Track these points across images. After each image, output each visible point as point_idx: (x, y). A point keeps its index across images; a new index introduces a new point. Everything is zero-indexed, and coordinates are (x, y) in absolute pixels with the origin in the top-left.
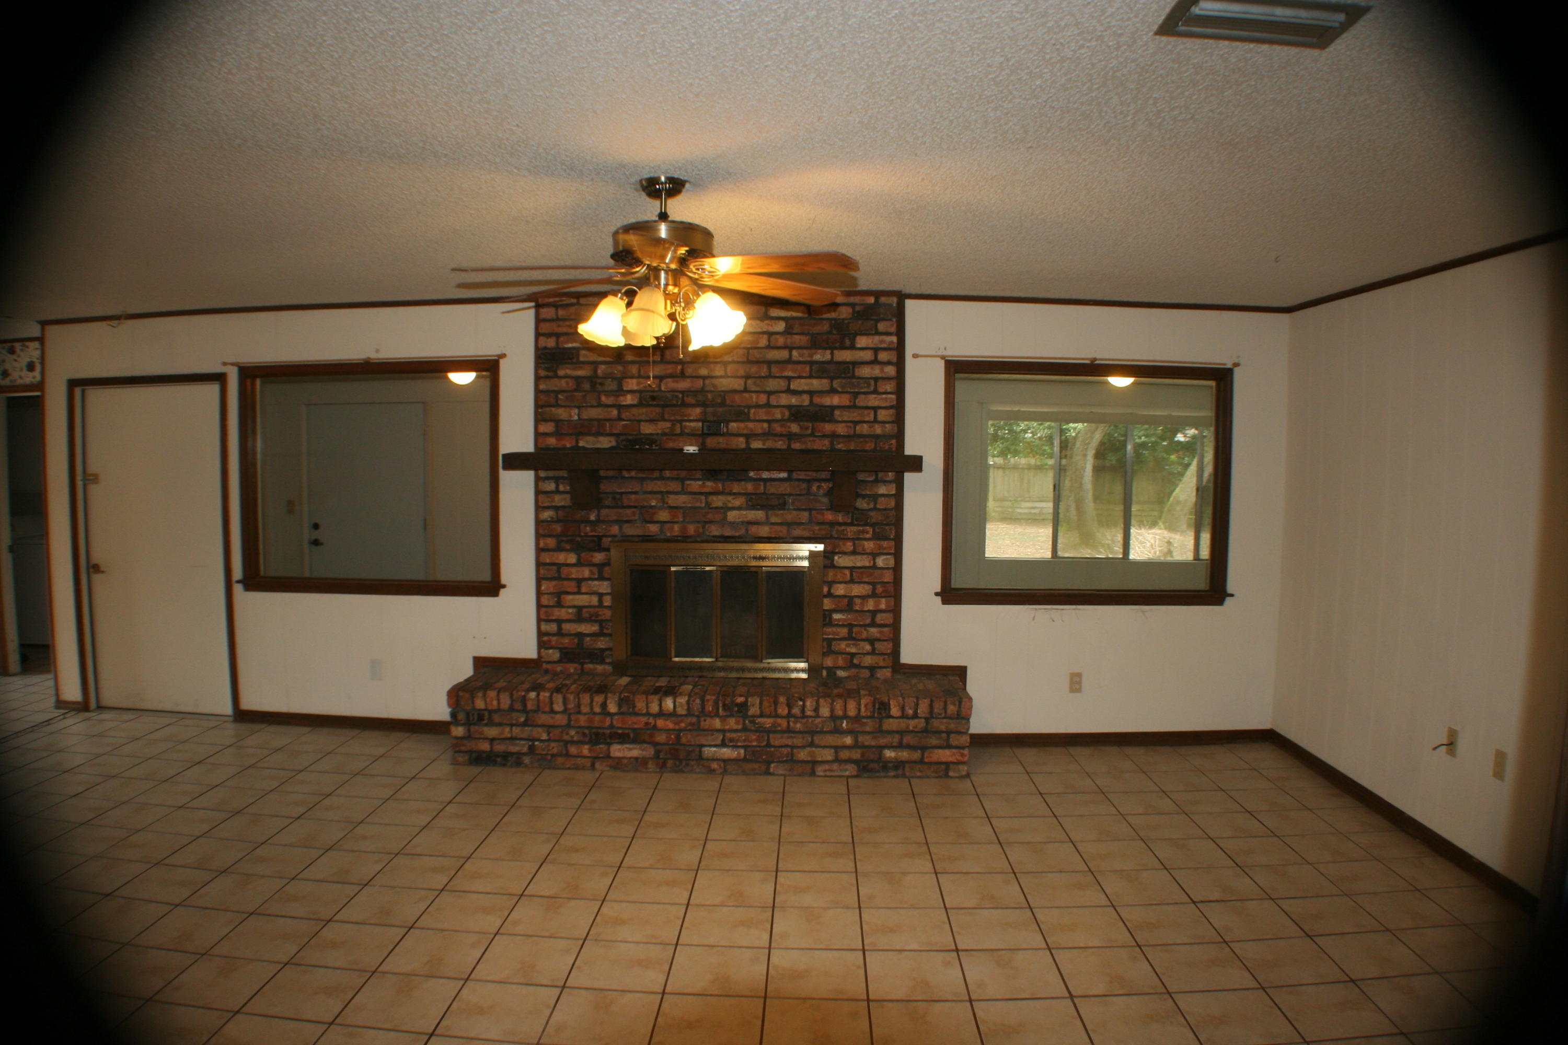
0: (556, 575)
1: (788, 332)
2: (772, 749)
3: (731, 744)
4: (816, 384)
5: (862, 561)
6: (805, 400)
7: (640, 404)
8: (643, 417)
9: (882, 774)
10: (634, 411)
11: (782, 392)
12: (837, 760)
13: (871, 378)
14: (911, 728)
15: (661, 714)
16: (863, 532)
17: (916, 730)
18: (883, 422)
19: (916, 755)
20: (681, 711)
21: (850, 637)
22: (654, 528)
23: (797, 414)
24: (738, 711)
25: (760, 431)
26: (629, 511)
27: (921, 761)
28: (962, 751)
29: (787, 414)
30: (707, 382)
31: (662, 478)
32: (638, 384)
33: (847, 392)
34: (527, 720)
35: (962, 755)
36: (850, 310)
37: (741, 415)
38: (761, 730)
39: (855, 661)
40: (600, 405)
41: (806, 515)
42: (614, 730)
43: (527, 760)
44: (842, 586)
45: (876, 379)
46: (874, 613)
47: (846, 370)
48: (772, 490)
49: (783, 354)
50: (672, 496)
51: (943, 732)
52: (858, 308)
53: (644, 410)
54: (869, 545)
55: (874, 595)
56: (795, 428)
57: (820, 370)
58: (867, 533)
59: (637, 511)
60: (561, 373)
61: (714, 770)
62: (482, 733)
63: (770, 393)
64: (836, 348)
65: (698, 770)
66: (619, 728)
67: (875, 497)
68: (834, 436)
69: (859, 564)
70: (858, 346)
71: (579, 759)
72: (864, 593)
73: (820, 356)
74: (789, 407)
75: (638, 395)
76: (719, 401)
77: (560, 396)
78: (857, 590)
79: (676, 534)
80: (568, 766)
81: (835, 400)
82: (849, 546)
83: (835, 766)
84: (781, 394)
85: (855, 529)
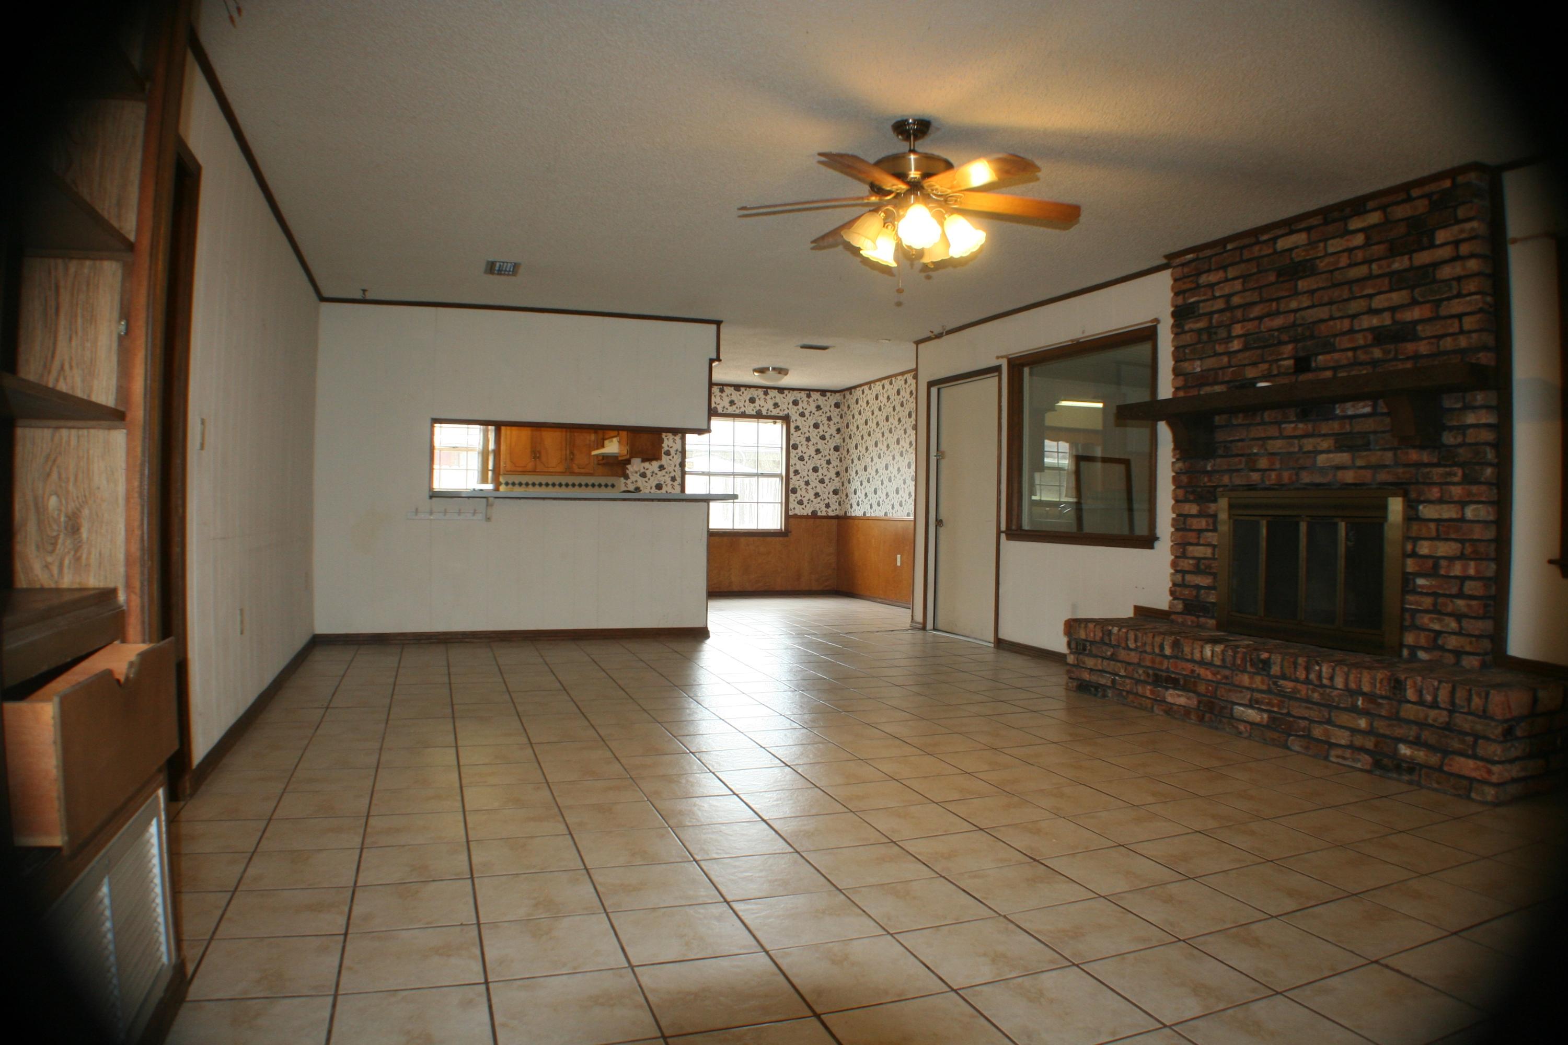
0: (1183, 526)
1: (1367, 244)
2: (1291, 719)
3: (1257, 706)
4: (1397, 297)
5: (1448, 512)
6: (1387, 319)
7: (1246, 348)
8: (1246, 362)
9: (1395, 775)
10: (1240, 356)
11: (1363, 314)
12: (1351, 746)
13: (1454, 279)
14: (1430, 721)
15: (1202, 663)
16: (1450, 474)
17: (1436, 724)
18: (1470, 332)
19: (1434, 759)
20: (1217, 662)
21: (1436, 610)
22: (1255, 477)
23: (1380, 336)
24: (1263, 669)
25: (1345, 362)
26: (1237, 459)
27: (1440, 769)
28: (1489, 766)
29: (1370, 337)
30: (1298, 315)
31: (1263, 423)
32: (1242, 328)
33: (1428, 302)
34: (1112, 655)
35: (1489, 772)
36: (1425, 202)
37: (1328, 347)
38: (1282, 694)
39: (1440, 642)
40: (1216, 354)
41: (1390, 454)
42: (1169, 674)
43: (1110, 693)
44: (1426, 544)
45: (1459, 279)
46: (1463, 579)
47: (1426, 274)
48: (1357, 429)
49: (1362, 271)
50: (1270, 442)
51: (1467, 734)
52: (1435, 197)
53: (1247, 354)
54: (1457, 491)
55: (1462, 557)
56: (1377, 353)
57: (1397, 281)
58: (1455, 475)
59: (1243, 459)
60: (1187, 328)
61: (1240, 733)
62: (1084, 663)
63: (1353, 317)
64: (1415, 251)
65: (1228, 730)
66: (1173, 672)
67: (1463, 429)
68: (1416, 357)
69: (1446, 516)
70: (1438, 242)
71: (1144, 699)
72: (1451, 553)
73: (1400, 264)
74: (1371, 329)
75: (1242, 339)
76: (1307, 333)
77: (1187, 351)
78: (1444, 549)
79: (1273, 482)
80: (1135, 704)
81: (1415, 314)
82: (1435, 493)
83: (1348, 753)
84: (1361, 317)
85: (1441, 470)
